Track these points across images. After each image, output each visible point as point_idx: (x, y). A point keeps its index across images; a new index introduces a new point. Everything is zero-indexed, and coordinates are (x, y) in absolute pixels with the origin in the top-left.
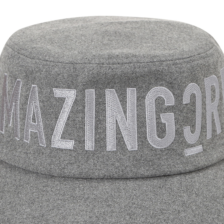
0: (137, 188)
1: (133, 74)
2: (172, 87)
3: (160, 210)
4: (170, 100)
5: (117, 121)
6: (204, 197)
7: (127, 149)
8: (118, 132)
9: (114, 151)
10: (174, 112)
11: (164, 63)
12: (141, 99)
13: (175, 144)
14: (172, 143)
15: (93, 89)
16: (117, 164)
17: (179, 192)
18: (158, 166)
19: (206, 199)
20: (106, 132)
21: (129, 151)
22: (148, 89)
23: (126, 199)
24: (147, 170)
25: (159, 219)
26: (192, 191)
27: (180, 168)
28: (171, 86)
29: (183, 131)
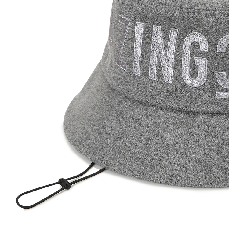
0: (163, 117)
1: (173, 16)
2: (208, 35)
3: (174, 142)
4: (204, 46)
5: (158, 55)
6: (222, 139)
7: (164, 81)
8: (159, 65)
9: (153, 80)
10: (207, 58)
11: (203, 12)
12: (180, 40)
13: (206, 86)
14: (204, 84)
15: (142, 22)
16: (154, 92)
17: (198, 130)
18: (187, 102)
19: (224, 142)
20: (149, 63)
21: (165, 83)
22: (188, 33)
23: (150, 125)
24: (176, 104)
25: (169, 150)
26: (212, 131)
27: (208, 108)
28: (206, 34)
29: (215, 75)
